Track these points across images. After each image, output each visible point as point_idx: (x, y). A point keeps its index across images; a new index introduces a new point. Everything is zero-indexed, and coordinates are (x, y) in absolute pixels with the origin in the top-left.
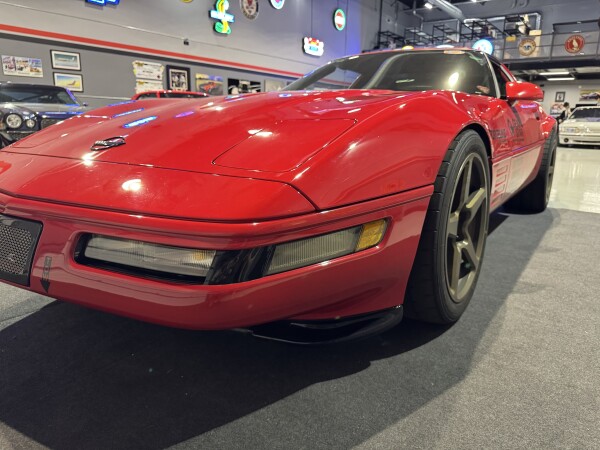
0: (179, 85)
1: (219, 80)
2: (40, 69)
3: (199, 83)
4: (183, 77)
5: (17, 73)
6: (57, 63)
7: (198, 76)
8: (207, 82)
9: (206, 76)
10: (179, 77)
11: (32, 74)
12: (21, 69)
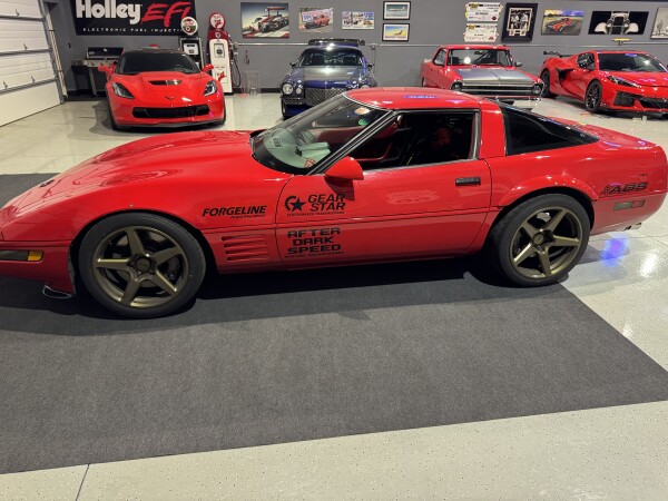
0: (518, 26)
1: (578, 15)
2: (372, 22)
3: (547, 21)
4: (526, 16)
5: (353, 27)
6: (388, 14)
7: (547, 13)
8: (559, 19)
9: (558, 12)
10: (520, 16)
11: (365, 27)
12: (356, 23)
